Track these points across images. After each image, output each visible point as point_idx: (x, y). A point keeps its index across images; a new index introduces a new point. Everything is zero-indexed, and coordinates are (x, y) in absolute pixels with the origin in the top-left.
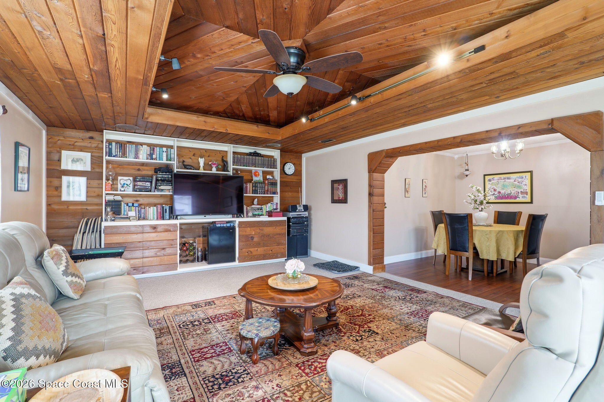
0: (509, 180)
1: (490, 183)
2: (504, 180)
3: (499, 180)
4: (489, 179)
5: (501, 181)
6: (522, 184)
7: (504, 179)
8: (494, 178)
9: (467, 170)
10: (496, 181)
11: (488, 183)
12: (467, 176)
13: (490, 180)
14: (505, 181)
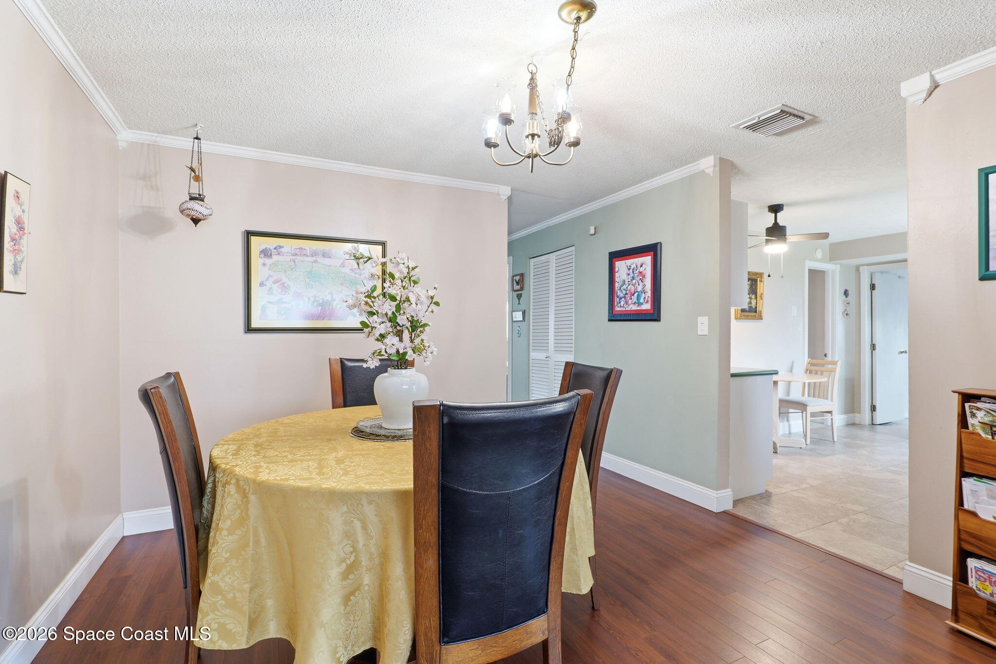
0: (326, 261)
1: (268, 261)
2: (312, 259)
3: (296, 255)
4: (263, 247)
5: (302, 258)
6: (362, 277)
7: (314, 254)
8: (280, 247)
9: (199, 198)
10: (288, 258)
11: (261, 261)
12: (196, 221)
13: (266, 253)
14: (316, 261)
